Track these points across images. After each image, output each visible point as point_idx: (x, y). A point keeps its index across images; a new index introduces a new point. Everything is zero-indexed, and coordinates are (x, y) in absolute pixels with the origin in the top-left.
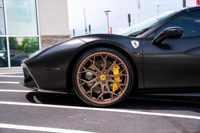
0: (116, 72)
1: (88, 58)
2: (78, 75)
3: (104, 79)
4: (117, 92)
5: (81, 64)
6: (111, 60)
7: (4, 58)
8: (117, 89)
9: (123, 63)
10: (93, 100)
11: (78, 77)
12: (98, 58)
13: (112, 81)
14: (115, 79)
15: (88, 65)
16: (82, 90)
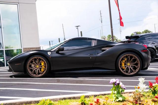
0: (43, 64)
1: (31, 59)
2: (28, 66)
3: (38, 67)
4: (43, 72)
5: (29, 62)
6: (40, 59)
7: (3, 62)
8: (43, 71)
9: (44, 61)
10: (34, 75)
11: (28, 67)
12: (35, 60)
13: (41, 68)
14: (42, 67)
15: (32, 62)
16: (30, 72)
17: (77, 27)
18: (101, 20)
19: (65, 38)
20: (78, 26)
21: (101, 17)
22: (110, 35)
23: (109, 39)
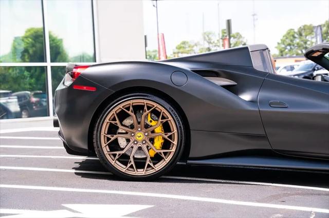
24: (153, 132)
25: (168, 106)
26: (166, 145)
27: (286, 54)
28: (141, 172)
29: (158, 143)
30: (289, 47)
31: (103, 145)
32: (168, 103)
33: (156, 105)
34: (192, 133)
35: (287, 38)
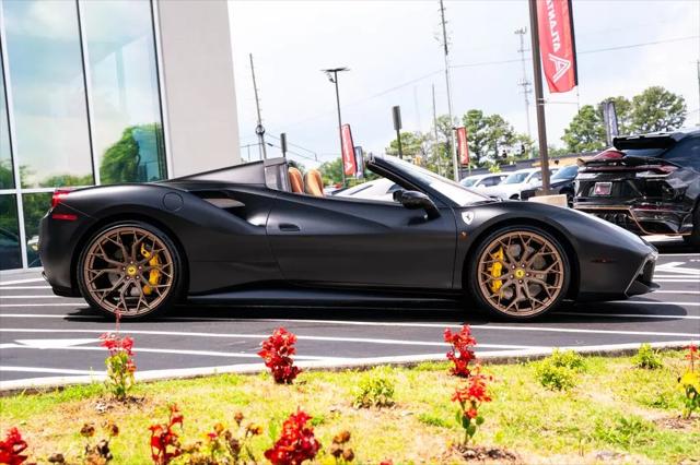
17: (333, 74)
18: (442, 38)
19: (260, 126)
20: (335, 71)
21: (444, 23)
22: (476, 112)
23: (474, 131)
24: (148, 264)
25: (161, 234)
26: (163, 280)
27: (581, 149)
28: (133, 312)
29: (153, 278)
30: (584, 138)
31: (88, 281)
32: (163, 231)
33: (147, 233)
34: (190, 264)
35: (581, 122)
